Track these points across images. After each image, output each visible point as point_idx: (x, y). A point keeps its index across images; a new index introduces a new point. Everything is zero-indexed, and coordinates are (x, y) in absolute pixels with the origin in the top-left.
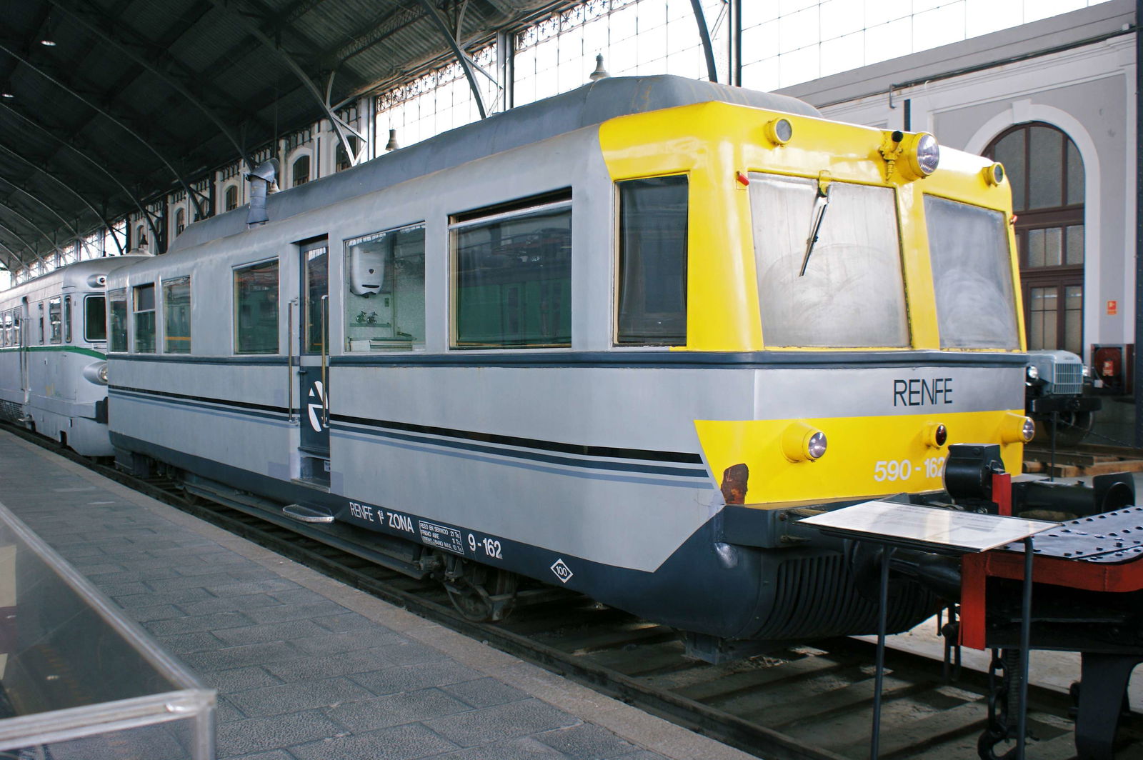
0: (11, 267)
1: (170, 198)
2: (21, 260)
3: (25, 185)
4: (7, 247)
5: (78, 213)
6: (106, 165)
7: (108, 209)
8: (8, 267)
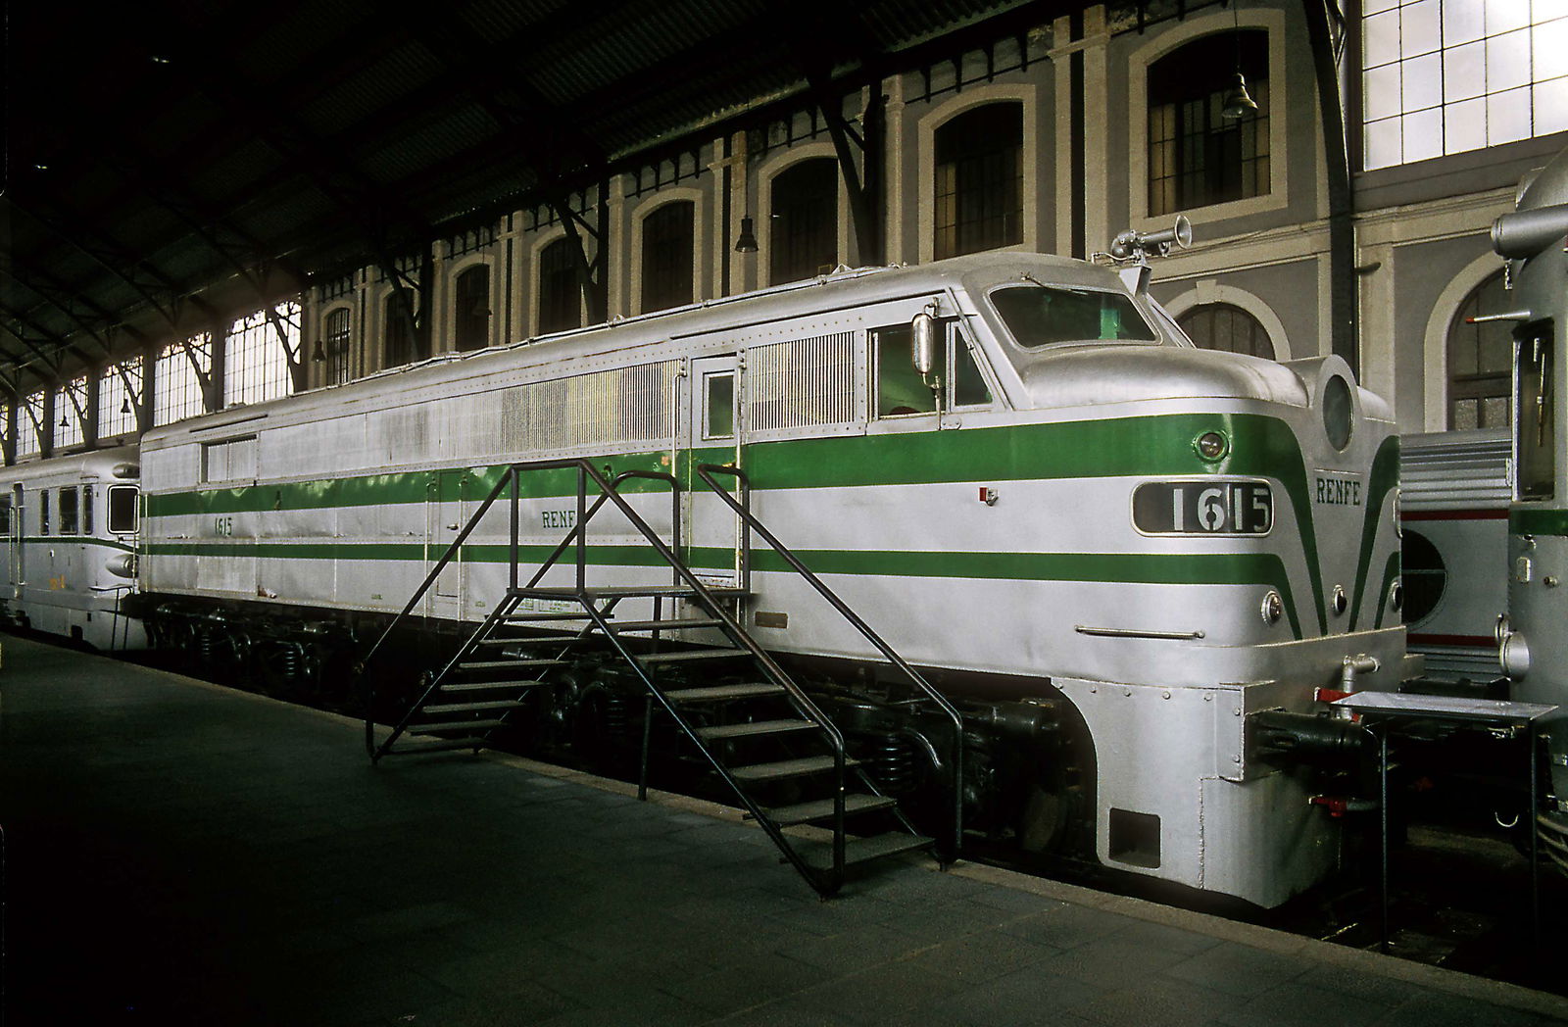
1: (438, 249)
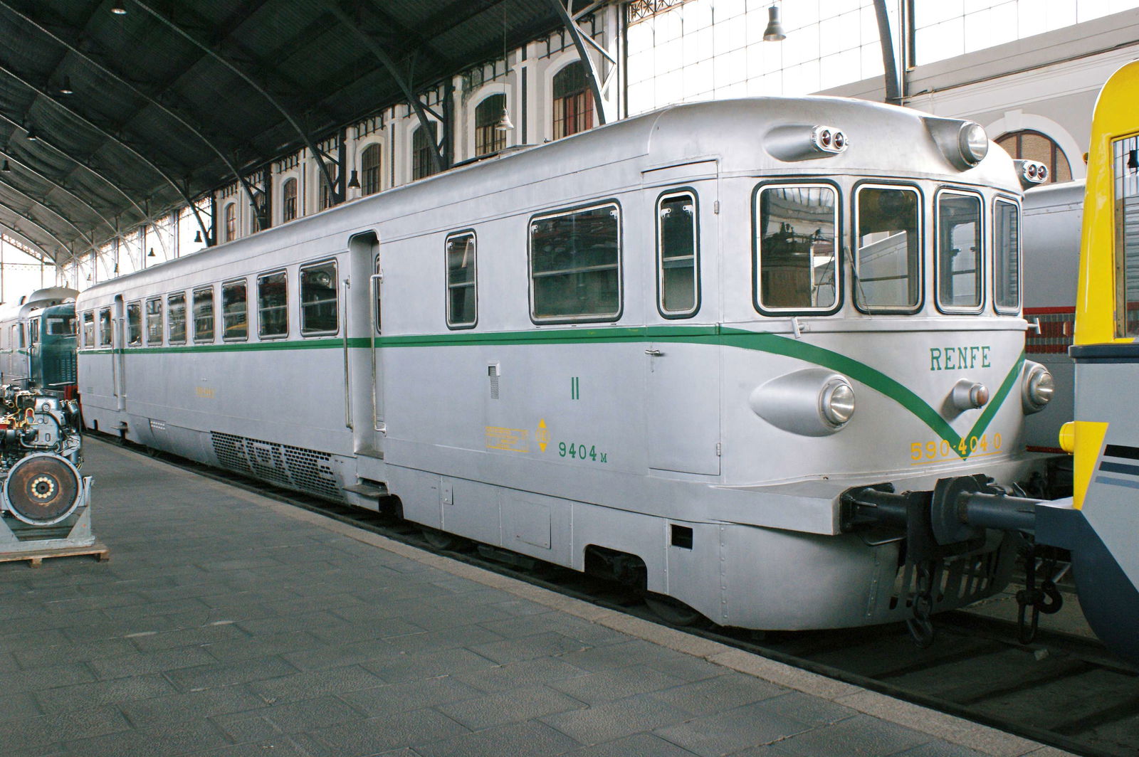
0: (58, 261)
2: (72, 252)
3: (89, 160)
4: (57, 238)
5: (149, 193)
6: (199, 128)
7: (190, 186)
8: (55, 261)
